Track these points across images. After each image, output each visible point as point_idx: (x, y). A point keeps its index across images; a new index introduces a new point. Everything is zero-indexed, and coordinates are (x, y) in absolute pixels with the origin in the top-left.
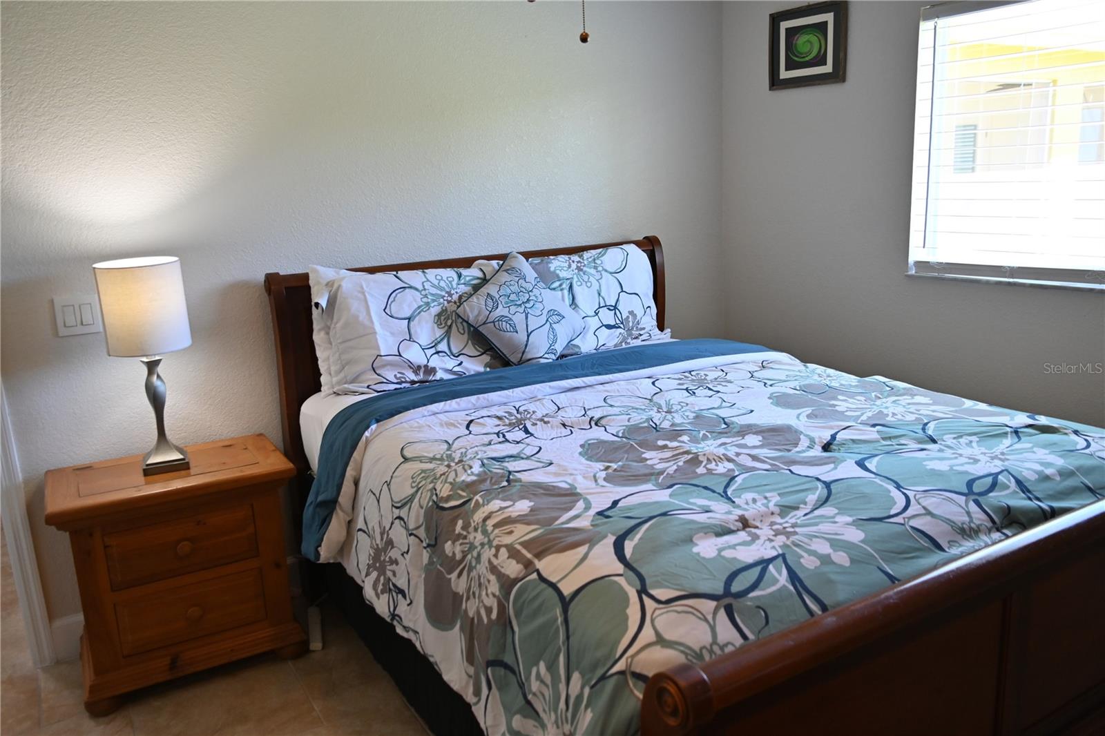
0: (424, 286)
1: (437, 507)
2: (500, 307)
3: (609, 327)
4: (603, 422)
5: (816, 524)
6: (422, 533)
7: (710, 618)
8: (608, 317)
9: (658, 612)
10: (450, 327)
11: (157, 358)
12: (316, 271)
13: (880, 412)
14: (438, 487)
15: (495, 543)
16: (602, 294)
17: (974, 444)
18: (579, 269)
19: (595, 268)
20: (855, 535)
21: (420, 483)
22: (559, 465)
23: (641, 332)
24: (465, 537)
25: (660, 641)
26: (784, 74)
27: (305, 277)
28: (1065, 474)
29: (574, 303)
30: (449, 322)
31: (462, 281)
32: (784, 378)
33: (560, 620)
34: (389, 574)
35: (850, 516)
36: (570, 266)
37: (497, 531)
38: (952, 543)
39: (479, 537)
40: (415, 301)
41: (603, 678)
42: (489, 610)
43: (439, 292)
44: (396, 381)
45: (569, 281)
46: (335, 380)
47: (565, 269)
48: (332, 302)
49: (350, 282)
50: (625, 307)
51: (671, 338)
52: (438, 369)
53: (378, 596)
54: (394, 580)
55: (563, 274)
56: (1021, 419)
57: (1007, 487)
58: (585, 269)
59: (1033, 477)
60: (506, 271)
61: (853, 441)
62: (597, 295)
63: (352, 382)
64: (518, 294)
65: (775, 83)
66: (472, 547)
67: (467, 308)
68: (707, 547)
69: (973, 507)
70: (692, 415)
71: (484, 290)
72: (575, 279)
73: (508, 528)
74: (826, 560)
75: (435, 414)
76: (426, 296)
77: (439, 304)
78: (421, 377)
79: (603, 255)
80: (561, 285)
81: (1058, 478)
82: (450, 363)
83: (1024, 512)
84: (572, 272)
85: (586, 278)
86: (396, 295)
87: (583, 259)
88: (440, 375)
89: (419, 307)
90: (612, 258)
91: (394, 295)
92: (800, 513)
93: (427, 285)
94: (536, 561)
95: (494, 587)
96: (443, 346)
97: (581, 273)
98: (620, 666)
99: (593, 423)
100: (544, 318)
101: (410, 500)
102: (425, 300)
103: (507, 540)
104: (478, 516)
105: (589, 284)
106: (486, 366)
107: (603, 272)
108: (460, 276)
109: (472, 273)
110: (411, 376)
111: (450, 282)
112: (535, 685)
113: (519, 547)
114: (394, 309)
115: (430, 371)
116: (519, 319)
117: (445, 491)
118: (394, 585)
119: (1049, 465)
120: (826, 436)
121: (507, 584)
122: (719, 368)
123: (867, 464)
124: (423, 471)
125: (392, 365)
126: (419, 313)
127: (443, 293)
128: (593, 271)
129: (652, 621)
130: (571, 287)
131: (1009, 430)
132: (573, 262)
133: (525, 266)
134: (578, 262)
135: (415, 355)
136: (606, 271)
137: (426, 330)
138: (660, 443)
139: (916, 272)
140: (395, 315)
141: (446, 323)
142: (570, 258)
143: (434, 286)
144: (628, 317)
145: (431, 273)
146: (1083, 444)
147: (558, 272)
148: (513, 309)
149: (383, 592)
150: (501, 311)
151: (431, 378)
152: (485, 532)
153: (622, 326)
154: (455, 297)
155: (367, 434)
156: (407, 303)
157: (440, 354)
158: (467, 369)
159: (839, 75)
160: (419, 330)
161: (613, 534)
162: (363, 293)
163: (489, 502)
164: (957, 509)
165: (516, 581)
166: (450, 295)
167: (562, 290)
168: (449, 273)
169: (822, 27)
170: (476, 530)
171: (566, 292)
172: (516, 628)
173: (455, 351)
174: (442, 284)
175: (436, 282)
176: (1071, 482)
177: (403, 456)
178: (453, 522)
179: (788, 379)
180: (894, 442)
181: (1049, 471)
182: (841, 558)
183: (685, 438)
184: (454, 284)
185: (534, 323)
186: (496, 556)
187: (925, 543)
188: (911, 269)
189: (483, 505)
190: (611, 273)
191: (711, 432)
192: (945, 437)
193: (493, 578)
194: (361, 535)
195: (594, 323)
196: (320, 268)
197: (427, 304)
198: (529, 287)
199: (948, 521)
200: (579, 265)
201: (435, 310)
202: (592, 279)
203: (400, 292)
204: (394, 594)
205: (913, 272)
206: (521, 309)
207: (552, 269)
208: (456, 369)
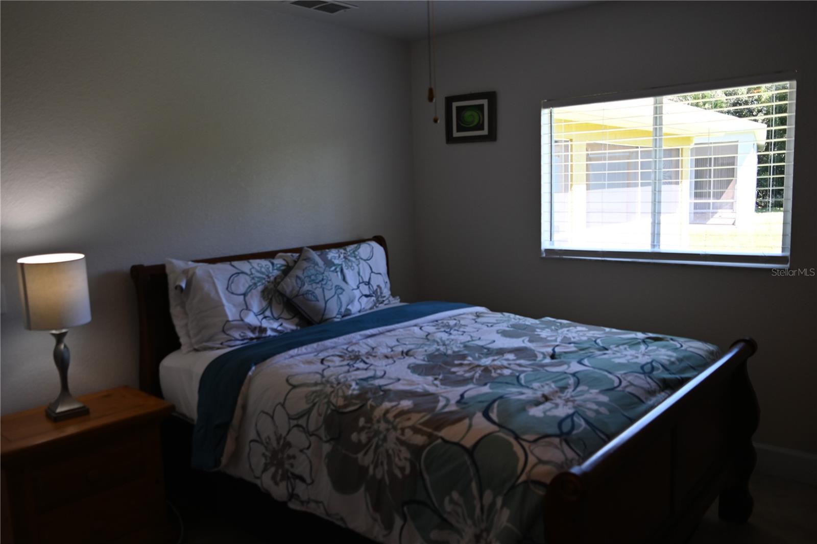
0: (251, 272)
1: (337, 412)
2: (306, 285)
3: (366, 296)
4: (411, 353)
5: (582, 395)
6: (322, 433)
7: (559, 446)
8: (365, 290)
9: (532, 448)
10: (271, 299)
11: (64, 331)
12: (171, 263)
13: (565, 337)
14: (334, 401)
15: (399, 426)
16: (361, 274)
17: (628, 349)
18: (345, 258)
19: (355, 257)
20: (604, 398)
21: (314, 400)
22: (405, 380)
23: (384, 299)
24: (370, 428)
25: (540, 461)
26: (456, 134)
27: (162, 268)
28: (680, 360)
29: (344, 279)
30: (270, 296)
31: (275, 268)
32: (496, 322)
33: (469, 462)
34: (287, 466)
35: (596, 389)
36: (339, 256)
37: (398, 420)
38: (647, 399)
39: (383, 426)
40: (247, 281)
41: (513, 487)
42: (402, 469)
43: (261, 275)
44: (240, 338)
45: (340, 267)
46: (193, 341)
47: (337, 258)
48: (189, 284)
49: (201, 270)
50: (374, 284)
51: (401, 302)
52: (268, 329)
53: (276, 484)
54: (292, 470)
55: (336, 262)
56: (640, 335)
57: (658, 369)
58: (349, 258)
59: (667, 363)
60: (305, 260)
61: (565, 353)
62: (357, 275)
63: (207, 341)
64: (316, 275)
65: (450, 139)
66: (377, 433)
67: (285, 286)
68: (536, 412)
69: (649, 380)
70: (462, 346)
71: (293, 273)
72: (344, 265)
73: (405, 417)
74: (597, 412)
75: (292, 357)
76: (253, 278)
77: (263, 284)
78: (257, 335)
79: (358, 249)
80: (336, 269)
81: (677, 363)
82: (275, 325)
83: (671, 380)
84: (341, 261)
85: (350, 264)
86: (234, 278)
87: (347, 251)
88: (269, 333)
89: (250, 286)
90: (364, 250)
91: (232, 278)
92: (570, 390)
93: (253, 271)
94: (436, 433)
95: (405, 453)
96: (268, 313)
97: (347, 261)
98: (523, 478)
99: (404, 355)
100: (333, 290)
101: (308, 412)
102: (253, 281)
103: (410, 423)
104: (378, 413)
105: (352, 268)
106: (297, 325)
107: (360, 260)
108: (273, 264)
109: (279, 262)
110: (251, 335)
111: (268, 268)
112: (448, 507)
113: (420, 427)
114: (233, 287)
115: (263, 330)
116: (318, 292)
117: (341, 402)
118: (292, 474)
119: (671, 356)
120: (550, 350)
121: (416, 451)
122: (452, 318)
123: (583, 362)
124: (314, 392)
125: (237, 327)
126: (251, 290)
127: (264, 276)
128: (353, 259)
129: (531, 452)
130: (342, 271)
131: (640, 341)
132: (341, 253)
133: (315, 255)
134: (344, 253)
135: (251, 319)
136: (362, 259)
137: (256, 303)
138: (457, 362)
139: (546, 255)
140: (235, 292)
141: (268, 297)
142: (339, 251)
143: (258, 271)
144: (377, 290)
145: (256, 263)
146: (679, 346)
147: (333, 260)
148: (314, 285)
149: (281, 480)
150: (307, 287)
151: (263, 335)
152: (387, 421)
153: (374, 295)
154: (272, 279)
155: (250, 373)
156: (242, 284)
157: (268, 318)
158: (286, 328)
159: (492, 136)
160: (252, 302)
161: (479, 411)
162: (212, 277)
163: (381, 404)
164: (642, 381)
165: (423, 447)
166: (269, 277)
167: (337, 272)
168: (264, 263)
169: (481, 107)
170: (378, 421)
171: (339, 273)
172: (426, 476)
173: (276, 316)
174: (263, 270)
175: (259, 269)
176: (684, 364)
177: (290, 384)
178: (357, 420)
179: (498, 322)
180: (586, 351)
181: (673, 359)
182: (603, 410)
183: (470, 358)
184: (271, 269)
185: (328, 294)
186: (403, 434)
187: (636, 400)
188: (543, 254)
189: (377, 406)
190: (365, 260)
191: (482, 354)
192: (611, 346)
193: (403, 449)
194: (253, 445)
195: (357, 293)
196: (174, 261)
197: (255, 284)
198: (322, 270)
199: (642, 388)
200: (345, 255)
201: (260, 288)
202: (354, 265)
203: (236, 276)
204: (292, 480)
205: (544, 255)
206: (319, 286)
207: (329, 258)
208: (280, 328)
